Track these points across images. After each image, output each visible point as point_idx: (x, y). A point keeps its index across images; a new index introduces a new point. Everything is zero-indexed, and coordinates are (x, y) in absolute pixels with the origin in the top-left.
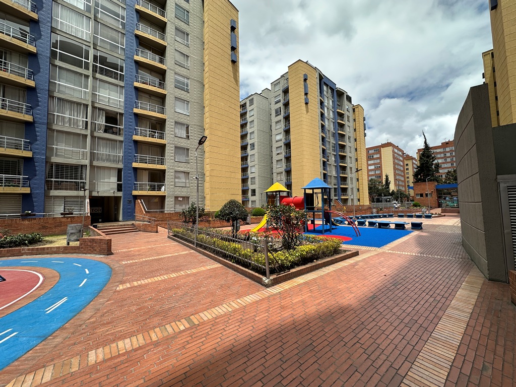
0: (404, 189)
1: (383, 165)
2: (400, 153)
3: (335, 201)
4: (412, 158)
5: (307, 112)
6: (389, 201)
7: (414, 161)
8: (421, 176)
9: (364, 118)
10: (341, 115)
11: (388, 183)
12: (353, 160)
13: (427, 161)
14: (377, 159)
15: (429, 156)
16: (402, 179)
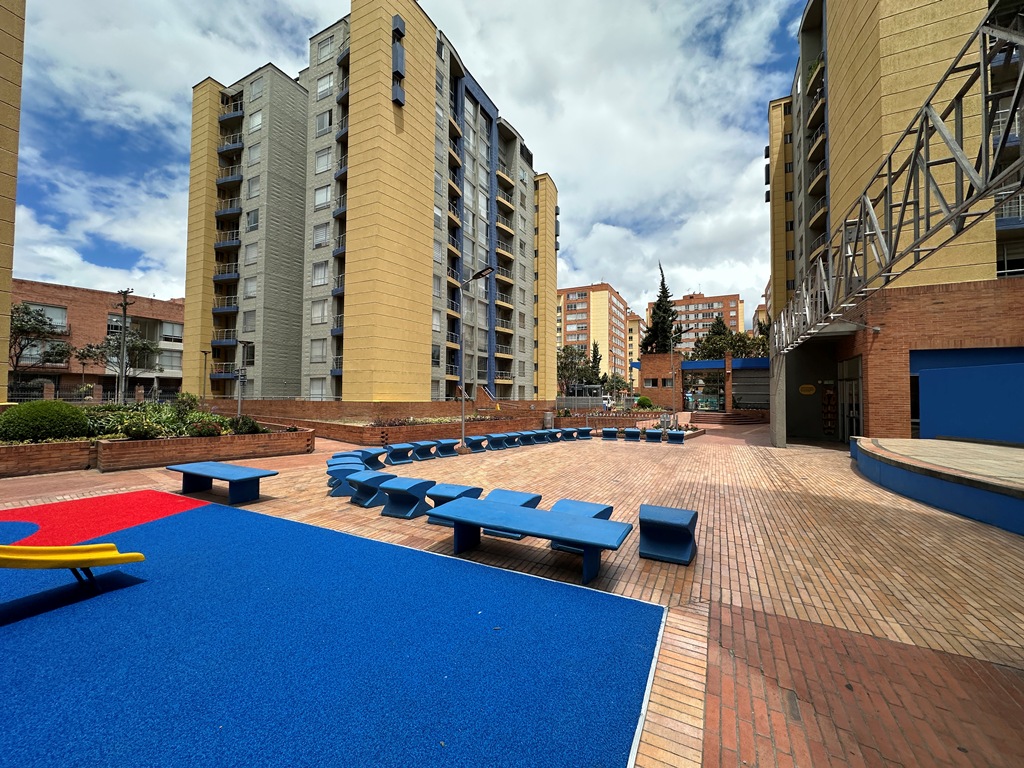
0: (623, 374)
1: (591, 325)
2: (622, 307)
3: (479, 390)
4: (639, 320)
5: (400, 128)
6: (596, 395)
7: (641, 326)
8: (652, 349)
9: (557, 208)
10: (507, 189)
11: (597, 359)
12: (529, 298)
13: (664, 318)
14: (583, 312)
15: (667, 311)
16: (623, 355)
